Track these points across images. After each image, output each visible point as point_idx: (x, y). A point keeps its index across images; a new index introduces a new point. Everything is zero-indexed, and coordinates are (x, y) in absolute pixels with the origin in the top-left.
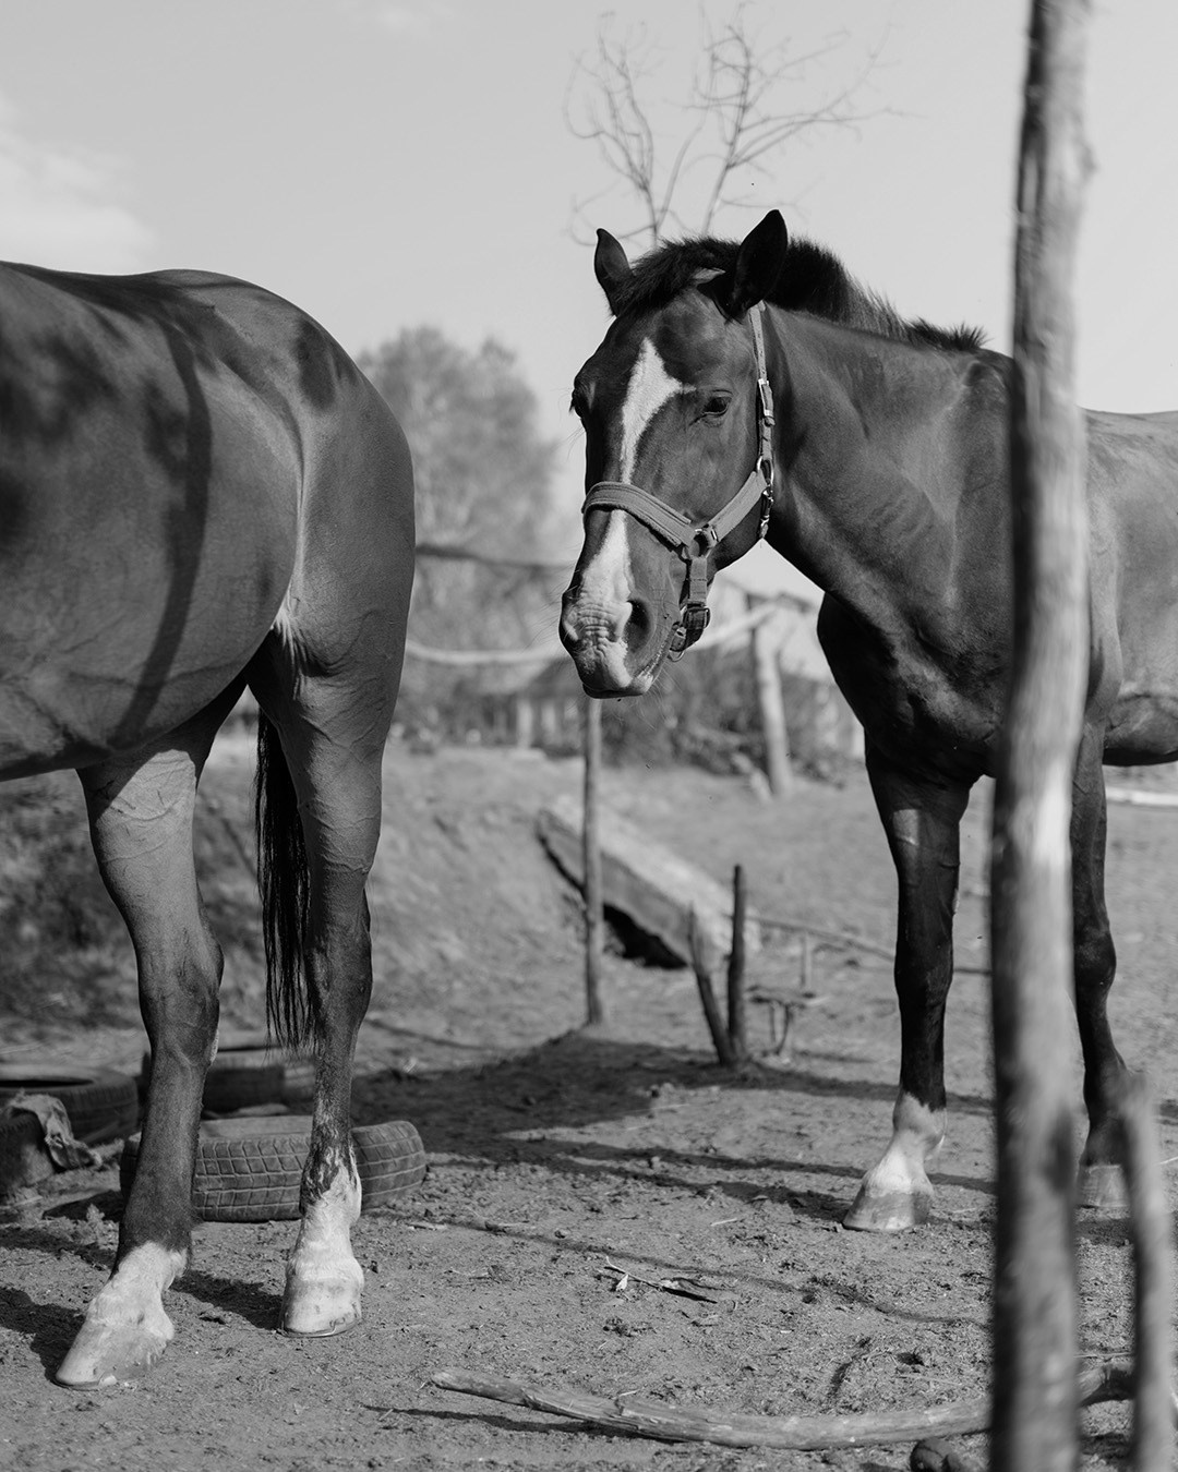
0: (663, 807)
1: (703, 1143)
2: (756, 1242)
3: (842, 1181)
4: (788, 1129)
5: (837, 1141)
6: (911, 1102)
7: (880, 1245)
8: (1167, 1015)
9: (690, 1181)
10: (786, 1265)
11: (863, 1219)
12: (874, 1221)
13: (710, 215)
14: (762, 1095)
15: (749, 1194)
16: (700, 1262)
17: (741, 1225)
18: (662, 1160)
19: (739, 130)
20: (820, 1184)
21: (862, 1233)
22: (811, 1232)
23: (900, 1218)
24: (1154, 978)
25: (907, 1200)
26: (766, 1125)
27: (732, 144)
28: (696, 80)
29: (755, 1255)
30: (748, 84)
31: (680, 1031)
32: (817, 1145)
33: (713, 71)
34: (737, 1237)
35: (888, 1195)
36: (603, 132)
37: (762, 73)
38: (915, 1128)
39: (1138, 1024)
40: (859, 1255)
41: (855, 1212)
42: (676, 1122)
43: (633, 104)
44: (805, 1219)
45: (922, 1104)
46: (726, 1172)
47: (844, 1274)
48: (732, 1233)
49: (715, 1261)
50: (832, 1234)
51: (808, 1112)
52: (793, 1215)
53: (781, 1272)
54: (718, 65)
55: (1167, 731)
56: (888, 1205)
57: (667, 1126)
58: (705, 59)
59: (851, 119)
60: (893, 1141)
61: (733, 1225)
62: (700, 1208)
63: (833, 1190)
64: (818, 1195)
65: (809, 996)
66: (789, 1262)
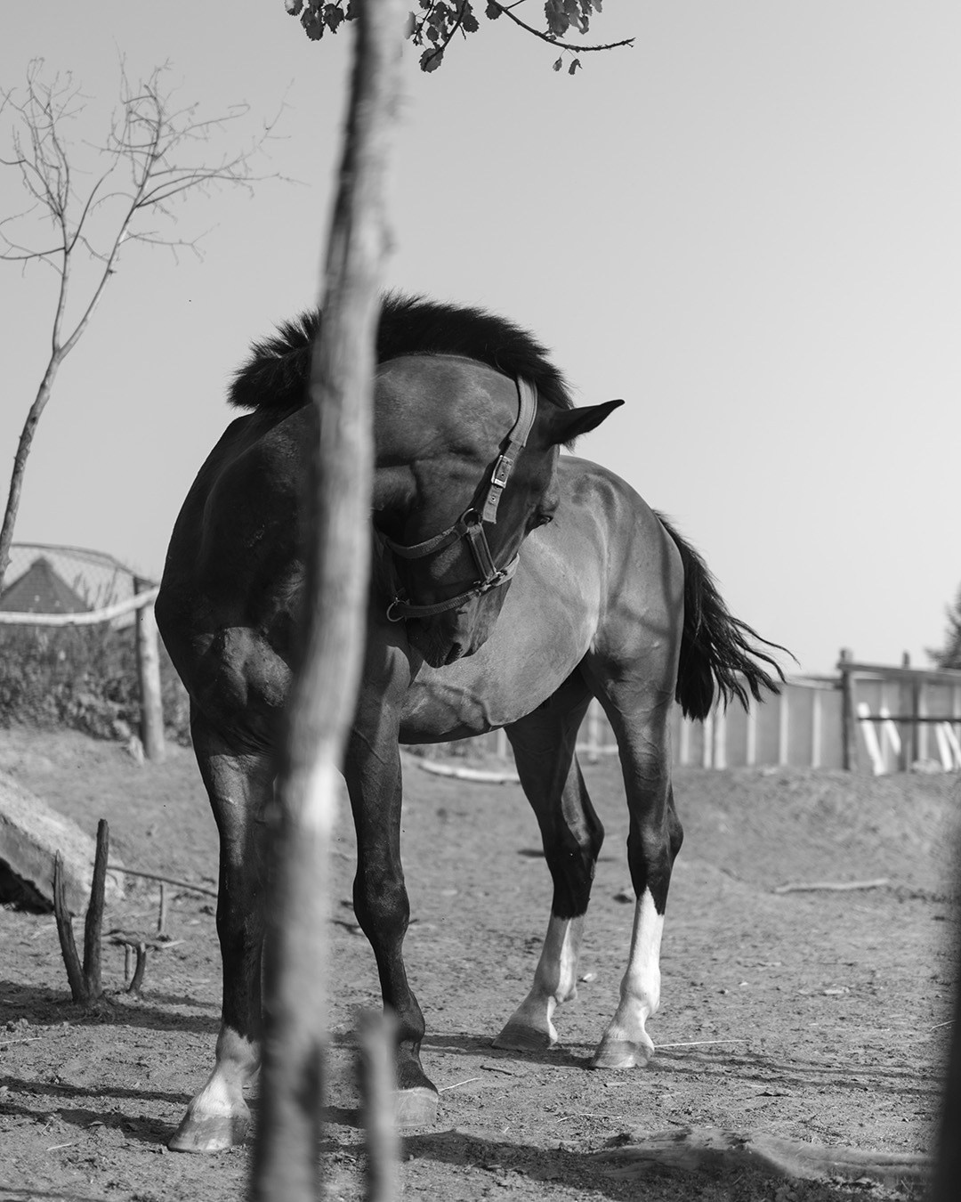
0: (47, 765)
1: (50, 1073)
2: (86, 1165)
3: (173, 1107)
4: (131, 1060)
5: (174, 1070)
6: (232, 1034)
7: (199, 1165)
8: (468, 960)
9: (32, 1109)
10: (111, 1185)
11: (186, 1142)
12: (196, 1142)
13: (117, 245)
14: (110, 1029)
15: (84, 1120)
16: (32, 1184)
17: (74, 1149)
18: (9, 1090)
19: (148, 174)
20: (152, 1110)
21: (184, 1155)
22: (138, 1154)
23: (219, 1139)
24: (462, 928)
25: (226, 1123)
26: (109, 1056)
27: (142, 186)
28: (114, 127)
29: (85, 1177)
30: (158, 137)
31: (40, 970)
32: (154, 1075)
33: (129, 122)
34: (70, 1160)
35: (210, 1119)
36: (25, 161)
37: (172, 129)
38: (235, 1058)
39: (445, 967)
40: (179, 1174)
41: (179, 1136)
42: (27, 1054)
43: (54, 140)
44: (135, 1142)
45: (241, 1036)
46: (68, 1100)
47: (163, 1192)
48: (65, 1157)
49: (46, 1184)
50: (157, 1155)
51: (150, 1045)
52: (124, 1139)
53: (106, 1192)
54: (133, 117)
55: (440, 716)
56: (210, 1128)
57: (18, 1057)
58: (123, 110)
59: (245, 179)
60: (215, 1070)
61: (67, 1149)
62: (38, 1134)
63: (163, 1115)
64: (149, 1120)
65: (164, 939)
66: (115, 1182)
